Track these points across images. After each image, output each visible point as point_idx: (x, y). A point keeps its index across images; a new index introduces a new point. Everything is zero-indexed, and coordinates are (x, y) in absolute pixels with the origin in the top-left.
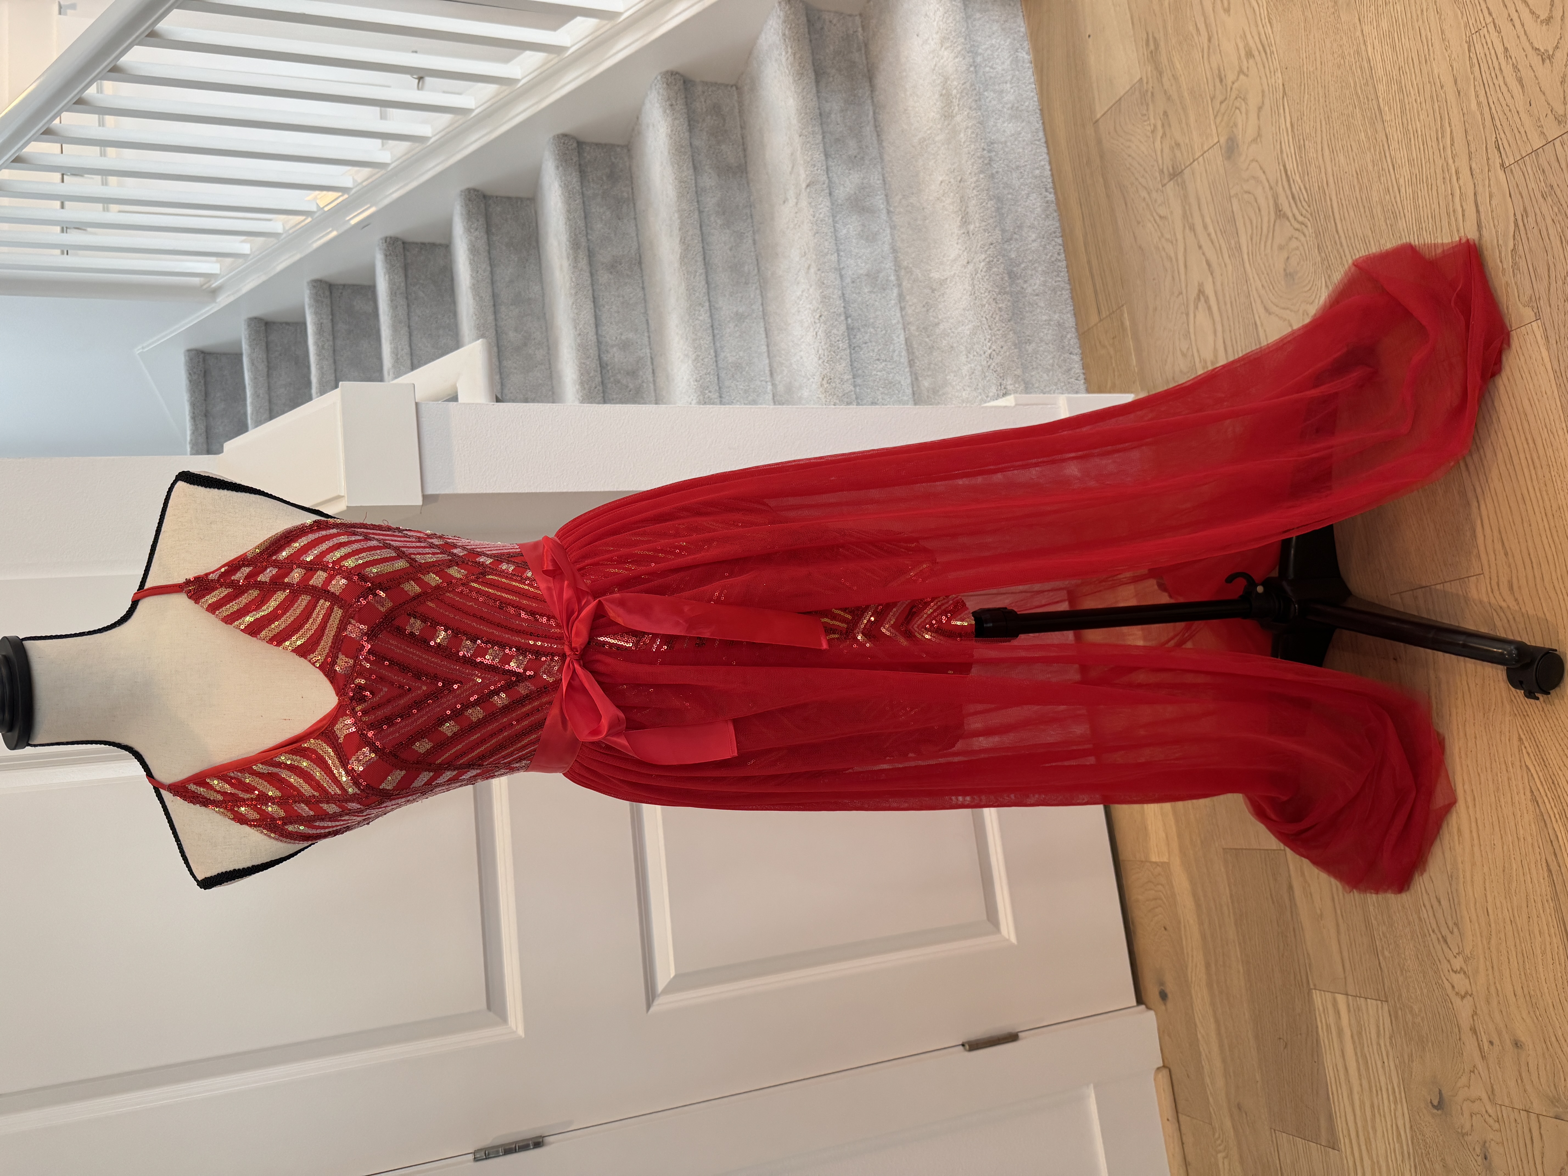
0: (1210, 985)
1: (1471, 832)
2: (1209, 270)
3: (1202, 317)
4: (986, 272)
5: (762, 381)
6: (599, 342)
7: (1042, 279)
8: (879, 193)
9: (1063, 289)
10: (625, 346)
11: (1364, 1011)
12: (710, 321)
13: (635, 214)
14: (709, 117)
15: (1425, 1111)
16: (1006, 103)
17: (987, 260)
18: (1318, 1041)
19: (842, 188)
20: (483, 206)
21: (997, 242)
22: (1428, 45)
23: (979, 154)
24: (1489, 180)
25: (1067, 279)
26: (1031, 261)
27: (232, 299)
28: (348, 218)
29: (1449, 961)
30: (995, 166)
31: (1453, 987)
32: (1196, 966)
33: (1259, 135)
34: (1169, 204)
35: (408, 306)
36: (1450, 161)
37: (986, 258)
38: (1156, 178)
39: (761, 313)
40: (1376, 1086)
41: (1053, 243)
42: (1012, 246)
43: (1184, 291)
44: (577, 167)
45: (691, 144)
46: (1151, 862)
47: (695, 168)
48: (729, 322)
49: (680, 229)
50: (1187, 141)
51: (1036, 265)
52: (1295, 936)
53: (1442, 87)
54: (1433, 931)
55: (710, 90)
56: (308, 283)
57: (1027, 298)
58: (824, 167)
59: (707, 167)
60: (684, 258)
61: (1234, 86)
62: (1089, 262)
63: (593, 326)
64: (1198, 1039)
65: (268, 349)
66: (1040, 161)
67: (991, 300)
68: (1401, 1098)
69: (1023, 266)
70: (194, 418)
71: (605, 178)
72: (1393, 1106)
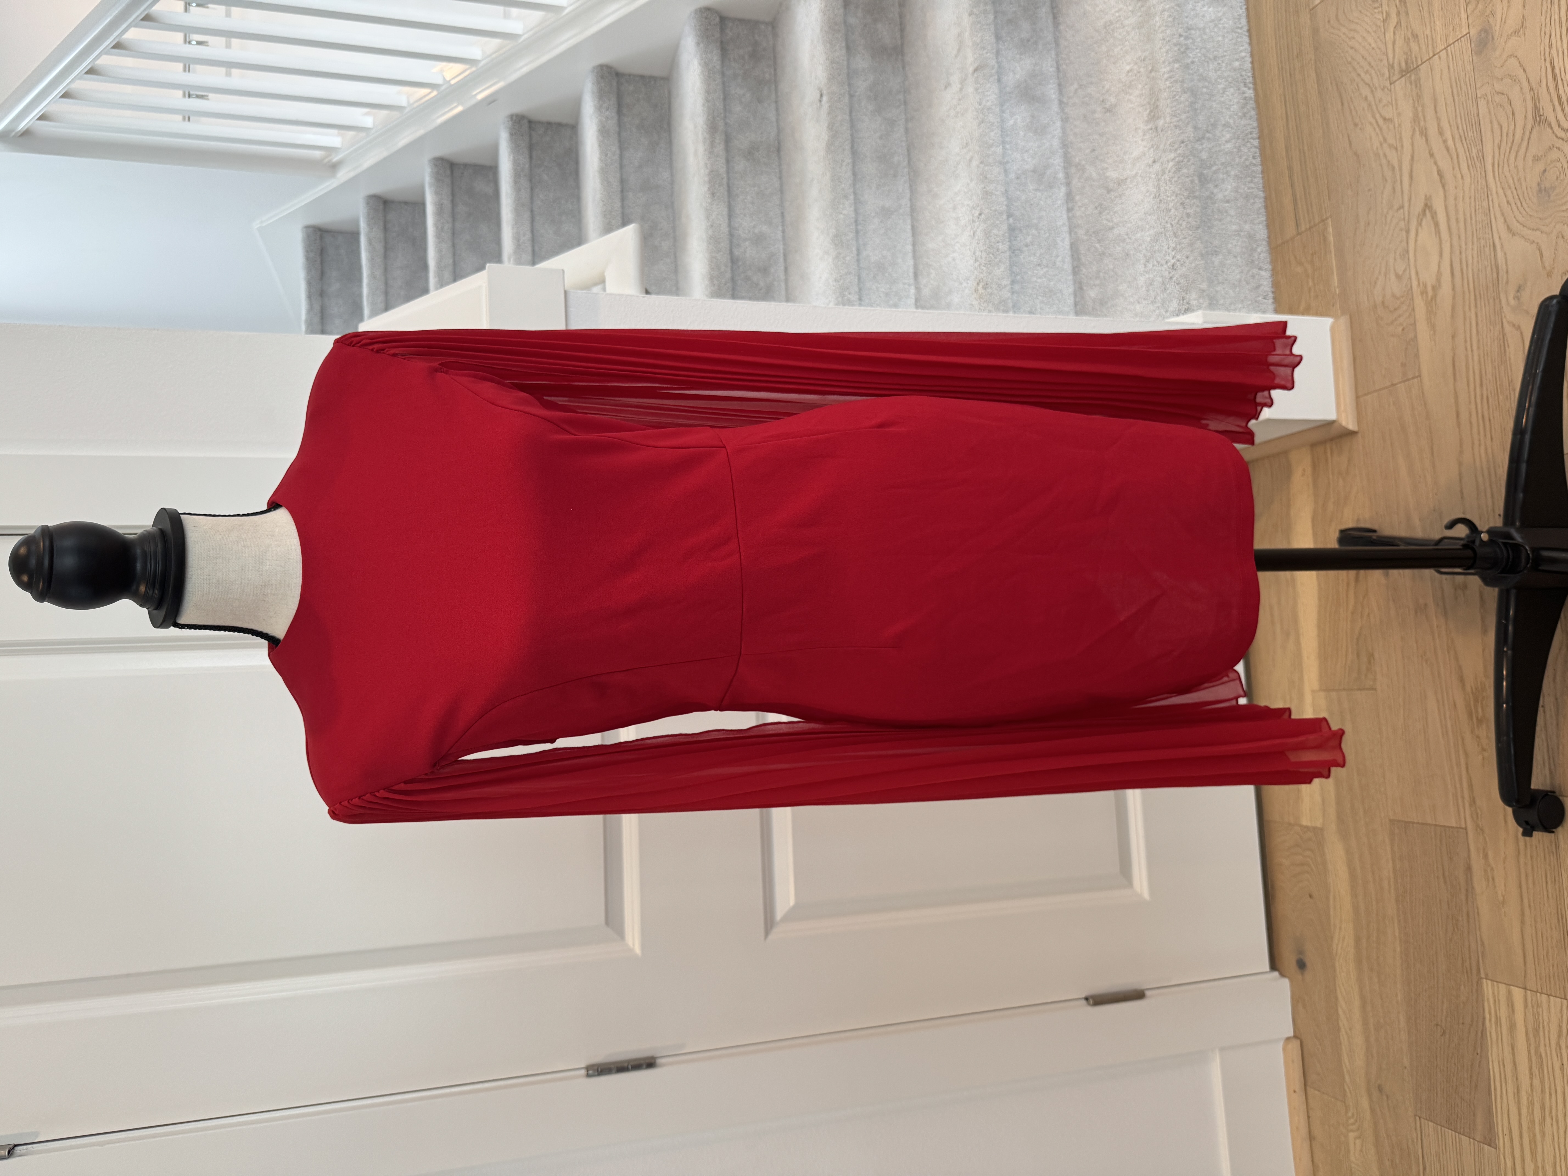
0: (1358, 960)
2: (1441, 181)
3: (1426, 236)
4: (1175, 173)
5: (905, 284)
6: (731, 235)
7: (1234, 184)
8: (1051, 81)
9: (1256, 196)
10: (759, 240)
11: (1545, 1009)
12: (854, 216)
13: (777, 96)
17: (1177, 159)
18: (1484, 1031)
19: (1011, 74)
20: (615, 84)
21: (1189, 140)
23: (1175, 41)
25: (1261, 186)
26: (1223, 164)
27: (352, 174)
28: (474, 93)
30: (1191, 55)
32: (1344, 938)
33: (1523, 26)
34: (1397, 104)
35: (532, 189)
37: (1175, 158)
38: (1383, 75)
39: (908, 210)
40: (1550, 1088)
41: (1249, 145)
42: (1204, 146)
43: (1406, 205)
44: (718, 44)
45: (845, 22)
46: (1301, 826)
47: (848, 48)
48: (874, 218)
49: (829, 113)
50: (1428, 32)
51: (1229, 169)
52: (1468, 922)
56: (430, 161)
57: (1216, 205)
58: (994, 51)
59: (860, 48)
60: (831, 147)
62: (1290, 168)
63: (726, 217)
64: (1338, 1015)
65: (385, 229)
66: (1241, 51)
67: (1178, 204)
69: (1214, 168)
70: (310, 297)
71: (747, 57)
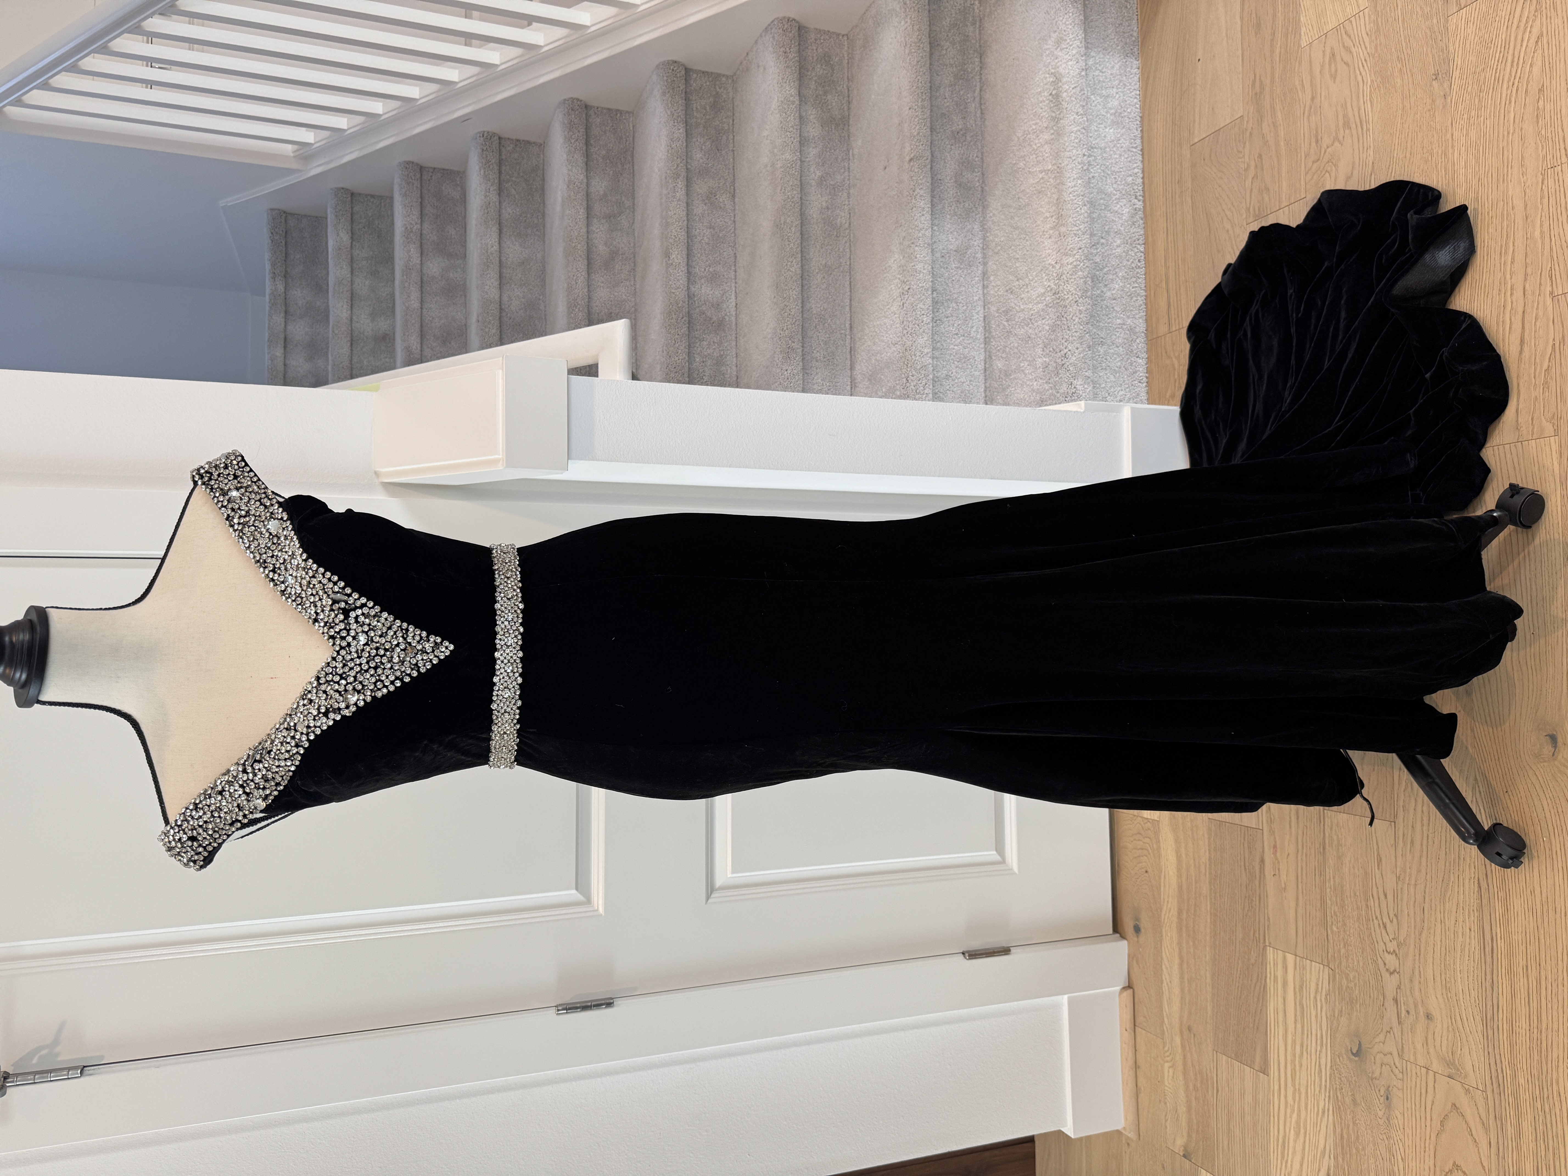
0: (1180, 929)
1: (1422, 845)
6: (689, 273)
7: (1121, 284)
9: (1139, 295)
10: (713, 278)
11: (1308, 972)
12: (800, 272)
13: (734, 147)
14: (819, 66)
15: (1345, 1056)
16: (1111, 109)
17: (1075, 263)
18: (1265, 987)
20: (584, 116)
21: (1085, 246)
22: (1508, 166)
24: (1538, 304)
25: (1143, 286)
26: (1113, 266)
28: (447, 111)
29: (1385, 943)
30: (1092, 170)
31: (1385, 964)
32: (1170, 911)
36: (1508, 276)
38: (1241, 215)
39: (848, 268)
40: (1308, 1031)
41: (1136, 250)
42: (1098, 251)
44: (683, 95)
45: (799, 93)
47: (801, 117)
48: (817, 273)
50: (1277, 188)
51: (1118, 270)
52: (1260, 902)
53: (1513, 208)
54: (1376, 918)
55: (822, 38)
56: (400, 165)
57: (1105, 302)
58: (929, 143)
59: (812, 116)
61: (1328, 150)
62: (1167, 275)
63: (685, 256)
64: (1162, 970)
65: (352, 221)
66: (1134, 168)
67: (1073, 302)
68: (1327, 1042)
70: (274, 278)
71: (708, 108)
72: (1319, 1048)
